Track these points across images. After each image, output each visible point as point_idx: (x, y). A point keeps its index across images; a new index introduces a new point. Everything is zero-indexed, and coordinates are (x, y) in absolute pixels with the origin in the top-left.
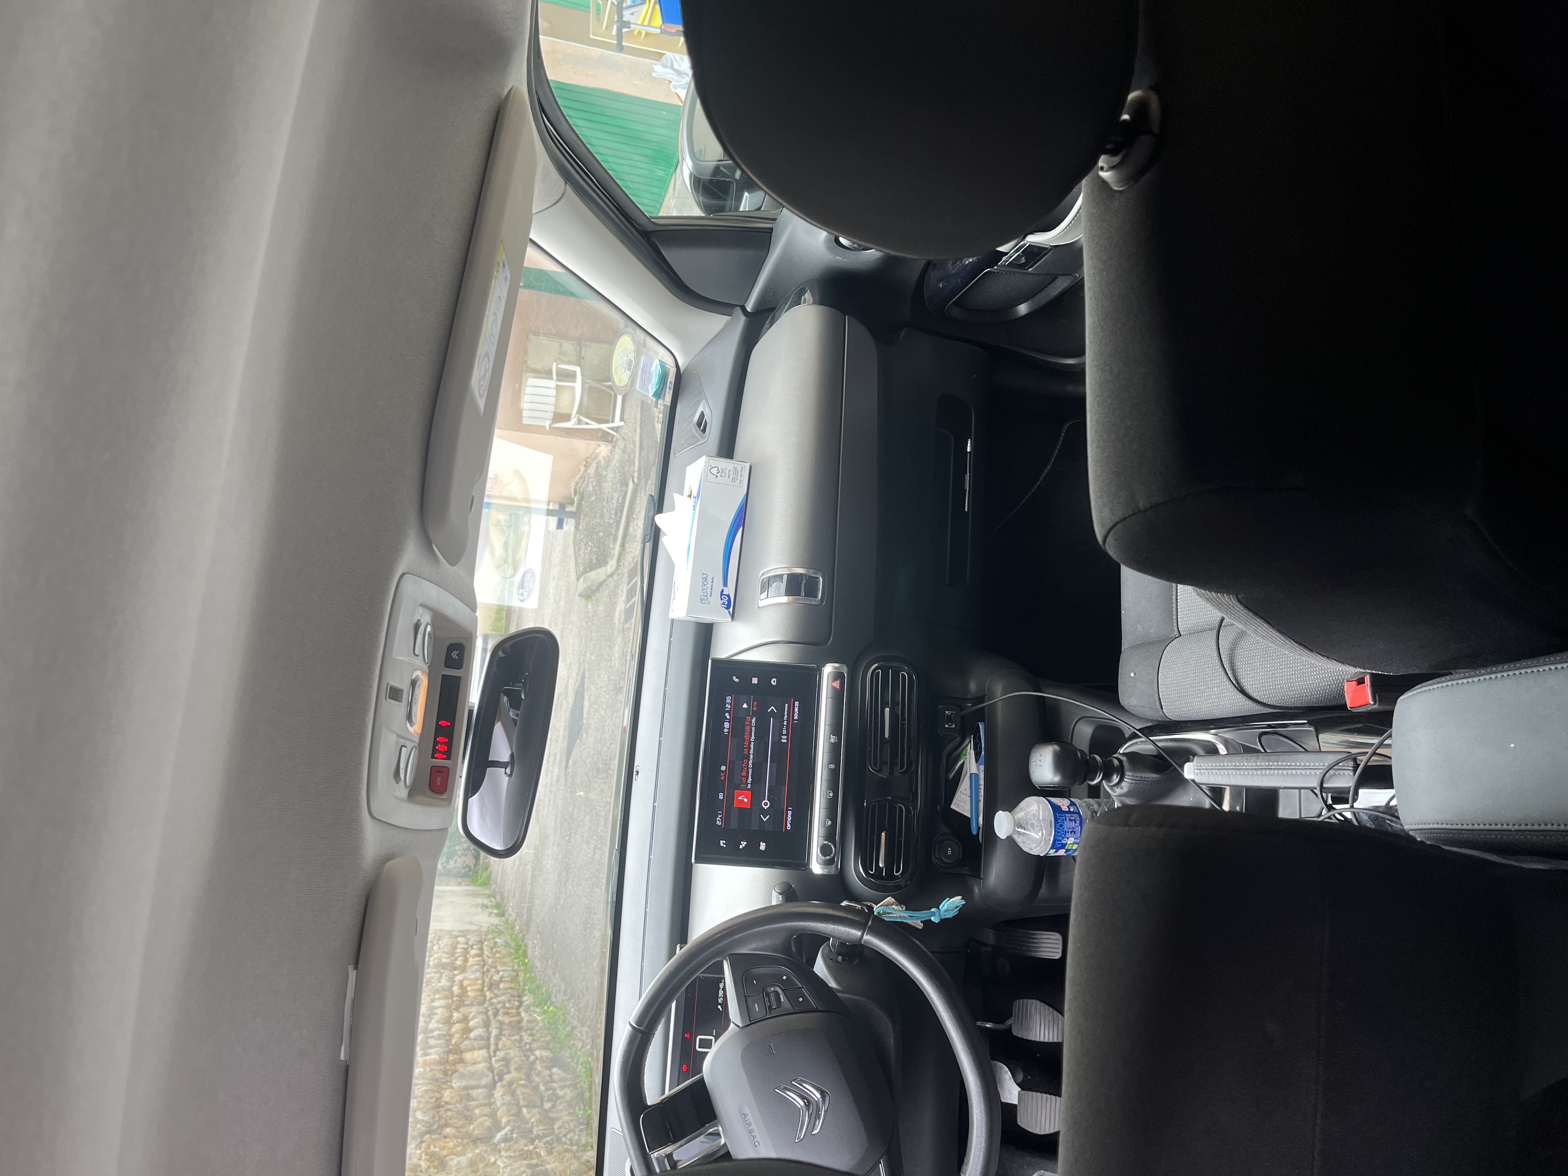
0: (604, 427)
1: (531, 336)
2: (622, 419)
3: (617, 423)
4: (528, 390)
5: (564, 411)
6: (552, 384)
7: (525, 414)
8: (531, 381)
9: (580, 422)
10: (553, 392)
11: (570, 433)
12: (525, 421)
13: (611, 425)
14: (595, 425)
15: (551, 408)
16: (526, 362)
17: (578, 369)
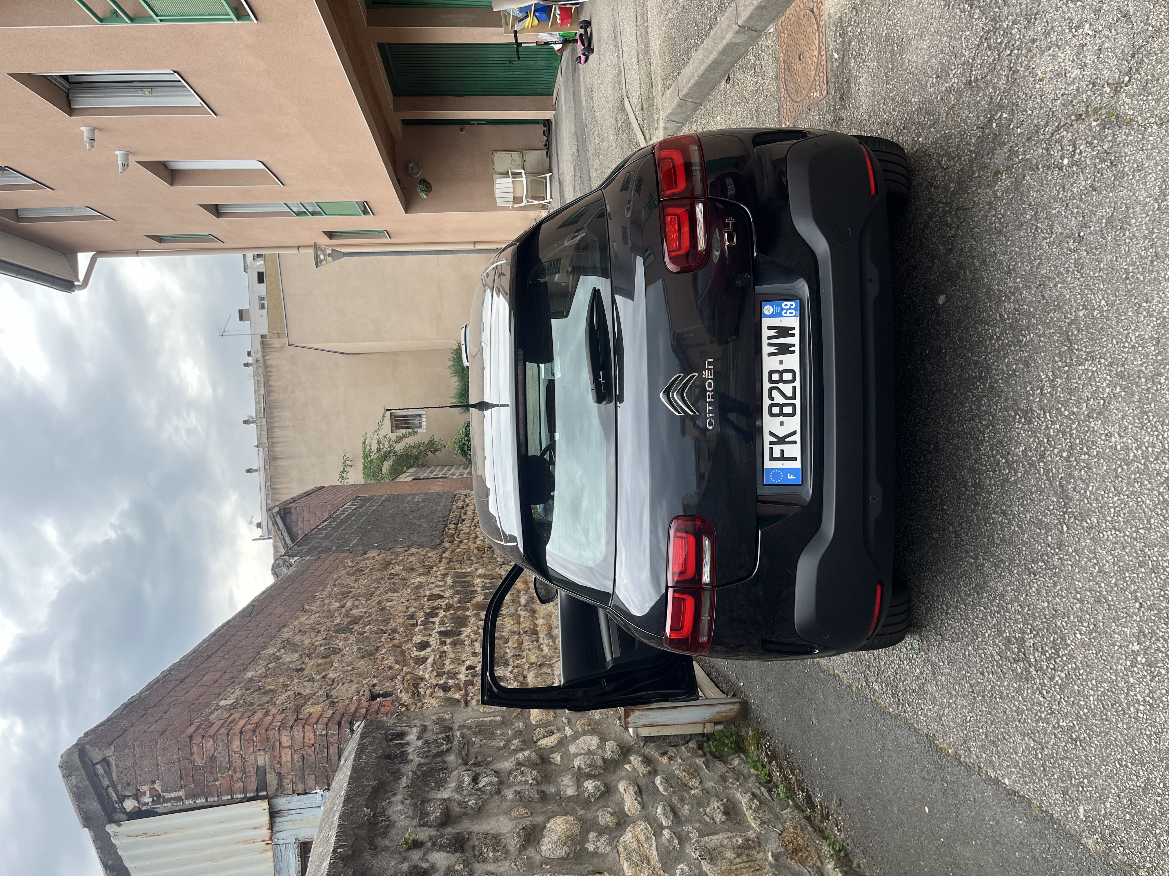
0: (543, 202)
1: (494, 153)
2: (551, 197)
3: (549, 200)
4: (498, 186)
5: (518, 194)
6: (510, 180)
7: (498, 200)
8: (499, 180)
9: (528, 202)
10: (511, 185)
11: (525, 208)
12: (499, 205)
13: (546, 201)
14: (537, 202)
15: (512, 195)
16: (494, 169)
17: (523, 171)
